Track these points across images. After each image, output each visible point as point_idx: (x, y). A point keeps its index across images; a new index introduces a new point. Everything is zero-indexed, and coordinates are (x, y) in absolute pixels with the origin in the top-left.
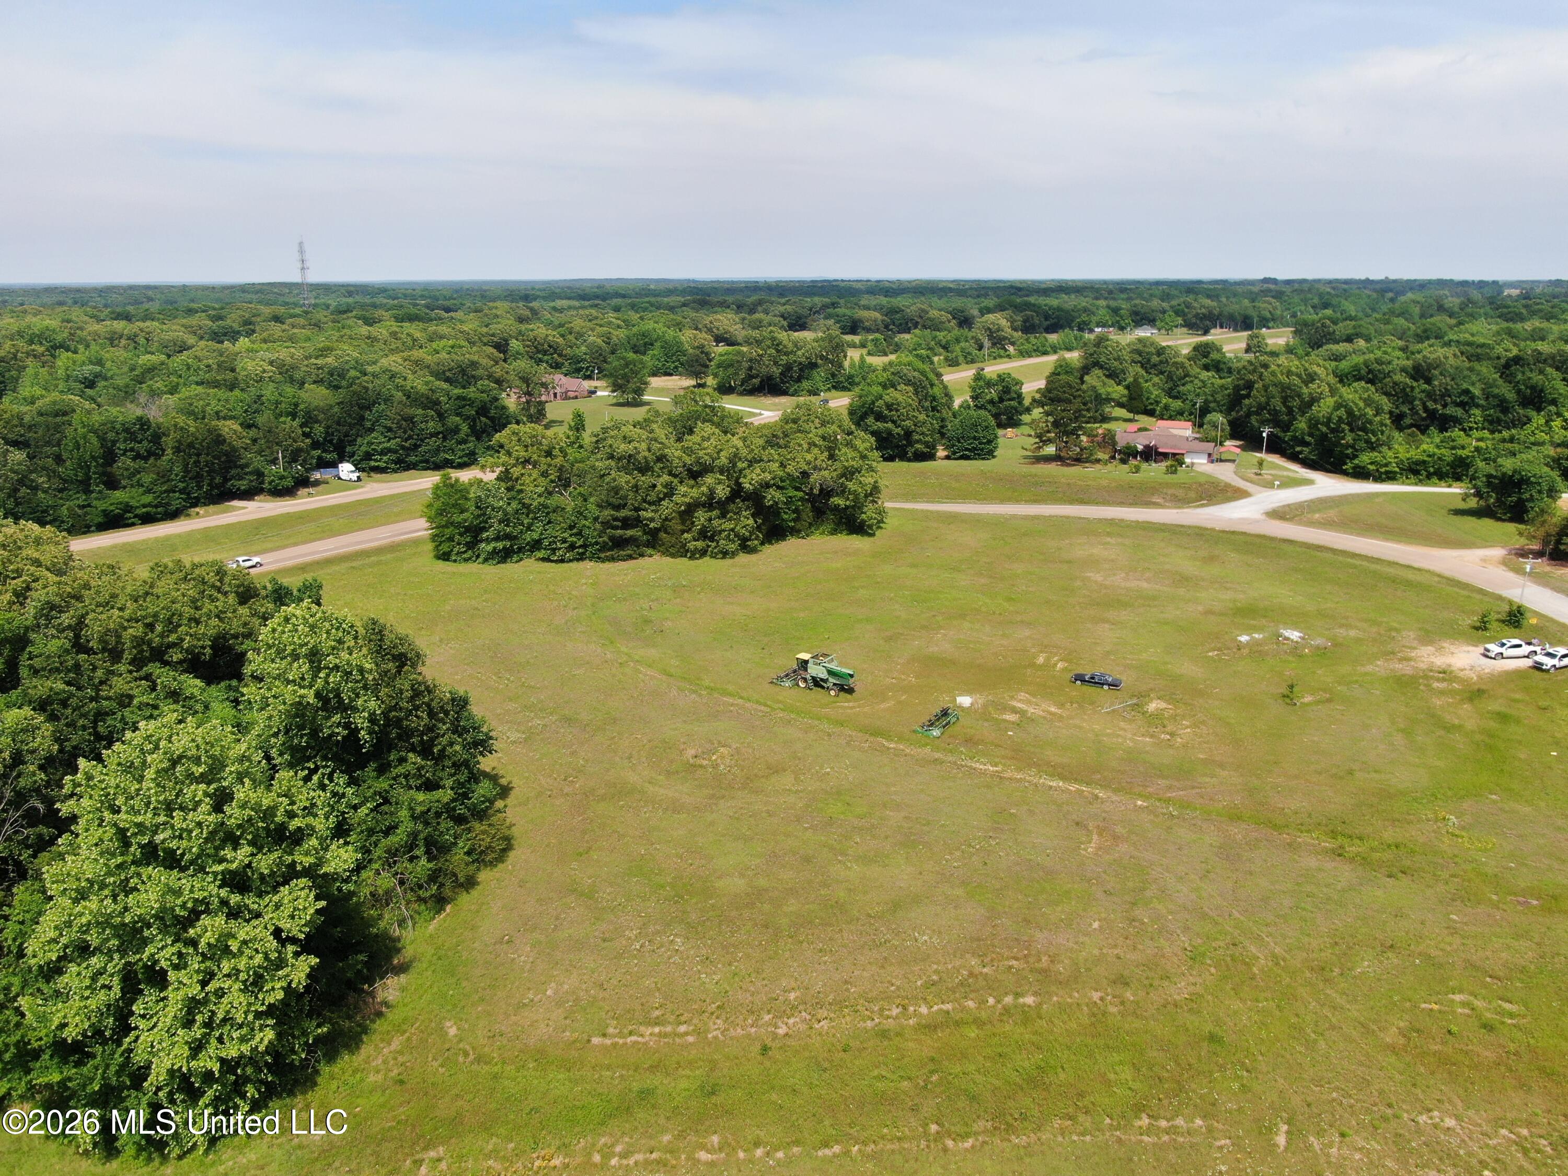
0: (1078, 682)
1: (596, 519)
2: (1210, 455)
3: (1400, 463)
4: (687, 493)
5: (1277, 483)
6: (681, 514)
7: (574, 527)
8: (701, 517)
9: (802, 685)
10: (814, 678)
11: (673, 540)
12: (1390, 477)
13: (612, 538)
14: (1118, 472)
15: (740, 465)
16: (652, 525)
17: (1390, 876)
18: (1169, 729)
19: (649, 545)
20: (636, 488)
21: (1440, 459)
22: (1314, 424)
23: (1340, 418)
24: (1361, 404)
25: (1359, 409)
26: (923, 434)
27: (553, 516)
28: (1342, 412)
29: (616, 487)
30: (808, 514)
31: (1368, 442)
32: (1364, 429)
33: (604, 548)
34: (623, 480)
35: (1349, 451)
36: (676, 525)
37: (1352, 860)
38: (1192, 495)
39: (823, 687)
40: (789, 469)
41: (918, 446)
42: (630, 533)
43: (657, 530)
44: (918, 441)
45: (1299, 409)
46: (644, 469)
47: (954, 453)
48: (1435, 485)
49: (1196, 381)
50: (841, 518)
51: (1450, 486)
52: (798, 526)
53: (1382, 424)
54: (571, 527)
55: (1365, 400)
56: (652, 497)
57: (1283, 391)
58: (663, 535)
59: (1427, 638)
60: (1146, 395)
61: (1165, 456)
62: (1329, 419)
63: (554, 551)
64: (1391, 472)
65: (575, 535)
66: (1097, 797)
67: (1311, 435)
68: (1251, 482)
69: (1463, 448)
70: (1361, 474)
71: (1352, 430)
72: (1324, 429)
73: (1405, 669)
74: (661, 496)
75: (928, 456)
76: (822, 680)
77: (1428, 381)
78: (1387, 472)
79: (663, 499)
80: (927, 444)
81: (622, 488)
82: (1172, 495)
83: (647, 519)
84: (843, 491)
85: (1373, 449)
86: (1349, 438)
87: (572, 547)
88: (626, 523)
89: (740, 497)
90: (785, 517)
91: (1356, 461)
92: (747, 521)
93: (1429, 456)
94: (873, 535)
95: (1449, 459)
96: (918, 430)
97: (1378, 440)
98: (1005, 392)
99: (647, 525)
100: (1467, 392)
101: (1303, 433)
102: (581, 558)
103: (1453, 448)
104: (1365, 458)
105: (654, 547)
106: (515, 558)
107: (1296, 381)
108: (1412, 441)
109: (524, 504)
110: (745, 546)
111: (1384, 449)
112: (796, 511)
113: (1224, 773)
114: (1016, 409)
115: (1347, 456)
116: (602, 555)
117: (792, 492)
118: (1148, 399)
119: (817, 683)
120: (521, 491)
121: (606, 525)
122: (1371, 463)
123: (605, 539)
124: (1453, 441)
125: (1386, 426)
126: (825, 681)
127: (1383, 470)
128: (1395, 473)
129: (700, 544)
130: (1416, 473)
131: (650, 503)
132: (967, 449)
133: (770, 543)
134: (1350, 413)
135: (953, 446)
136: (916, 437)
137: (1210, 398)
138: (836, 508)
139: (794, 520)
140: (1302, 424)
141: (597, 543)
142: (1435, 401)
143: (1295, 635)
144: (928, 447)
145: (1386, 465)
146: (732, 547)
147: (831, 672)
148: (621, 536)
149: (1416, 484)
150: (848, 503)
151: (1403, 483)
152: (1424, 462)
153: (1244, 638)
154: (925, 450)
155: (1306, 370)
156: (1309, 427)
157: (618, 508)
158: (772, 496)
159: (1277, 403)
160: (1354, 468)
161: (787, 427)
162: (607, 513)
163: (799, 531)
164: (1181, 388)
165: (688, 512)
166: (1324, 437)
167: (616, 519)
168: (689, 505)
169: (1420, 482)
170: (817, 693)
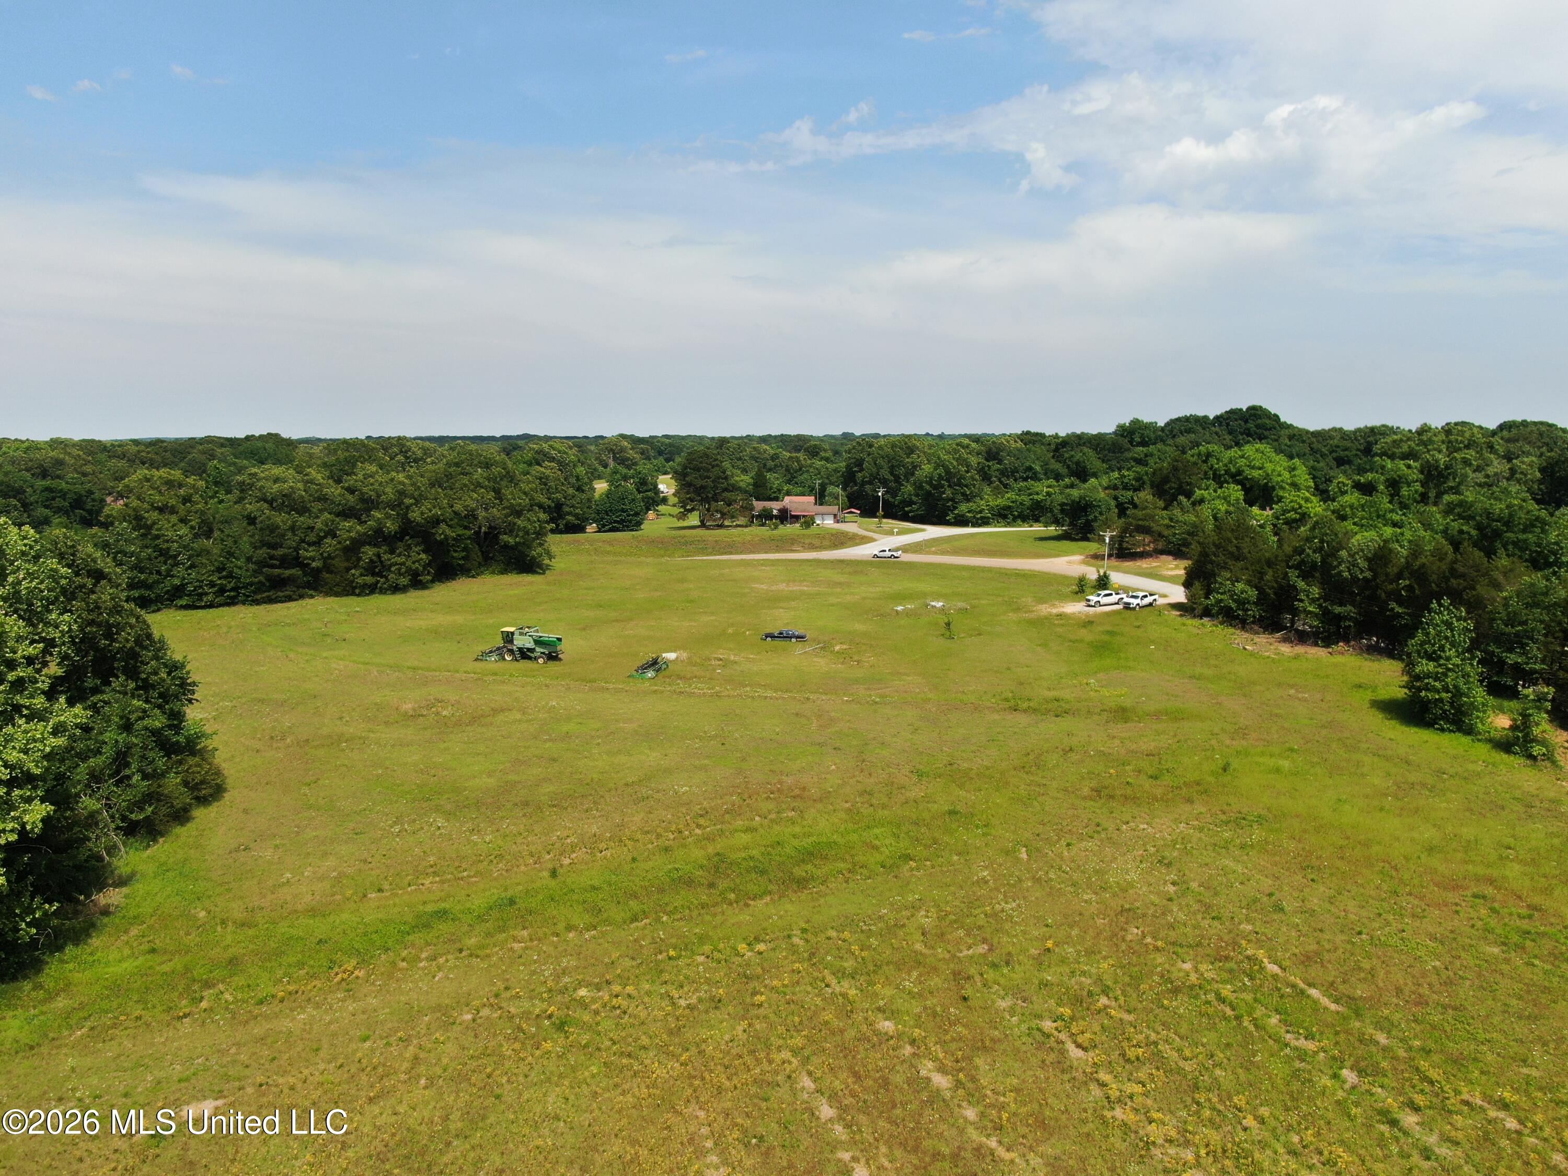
0: (769, 639)
1: (249, 559)
2: (835, 516)
3: (991, 509)
4: (349, 529)
5: (896, 530)
6: (346, 550)
7: (224, 569)
8: (369, 552)
9: (508, 658)
10: (520, 649)
11: (338, 579)
12: (984, 522)
13: (269, 578)
14: (758, 531)
15: (408, 501)
16: (314, 564)
17: (1057, 716)
18: (856, 658)
19: (309, 586)
20: (293, 529)
21: (1021, 504)
22: (919, 486)
23: (940, 475)
24: (955, 463)
25: (954, 467)
26: (573, 506)
27: (197, 560)
28: (941, 471)
29: (273, 525)
30: (477, 555)
31: (964, 494)
32: (960, 484)
33: (260, 588)
34: (281, 519)
35: (950, 504)
36: (338, 563)
37: (1025, 711)
38: (826, 543)
39: (530, 658)
40: (458, 507)
41: (569, 518)
42: (288, 572)
43: (318, 571)
44: (569, 514)
45: (905, 476)
46: (303, 510)
47: (604, 526)
48: (1020, 526)
49: (811, 470)
50: (510, 558)
51: (1031, 526)
52: (468, 565)
53: (974, 479)
54: (220, 570)
55: (957, 460)
56: (312, 537)
57: (889, 462)
58: (326, 575)
59: (1042, 601)
60: (769, 485)
61: (797, 518)
62: (931, 479)
63: (201, 595)
64: (985, 518)
65: (225, 577)
66: (808, 699)
67: (917, 495)
68: (874, 532)
69: (1038, 494)
70: (961, 522)
71: (949, 486)
72: (928, 487)
73: (1032, 616)
74: (322, 534)
75: (579, 529)
76: (529, 650)
77: (1000, 462)
78: (982, 518)
79: (325, 537)
80: (577, 516)
81: (278, 527)
82: (810, 544)
83: (310, 558)
84: (511, 529)
85: (968, 500)
86: (948, 493)
87: (222, 590)
88: (285, 562)
89: (408, 534)
90: (455, 555)
91: (956, 512)
92: (419, 557)
93: (1013, 502)
94: (544, 573)
95: (1028, 503)
96: (568, 502)
97: (971, 492)
98: (641, 484)
99: (308, 564)
100: (1030, 469)
101: (910, 495)
102: (232, 602)
103: (1030, 494)
104: (963, 508)
105: (315, 589)
106: (154, 607)
107: (901, 453)
108: (996, 492)
109: (161, 550)
110: (417, 583)
111: (978, 499)
112: (465, 549)
113: (910, 678)
114: (653, 499)
115: (948, 508)
116: (258, 597)
117: (461, 531)
118: (771, 489)
119: (525, 654)
120: (157, 537)
121: (262, 564)
122: (969, 512)
123: (261, 578)
124: (1029, 489)
125: (976, 480)
126: (531, 650)
127: (979, 516)
128: (988, 518)
129: (369, 579)
130: (1004, 517)
131: (309, 544)
132: (615, 522)
133: (440, 581)
134: (948, 472)
135: (602, 519)
136: (567, 509)
137: (827, 481)
138: (506, 546)
139: (463, 558)
140: (908, 488)
141: (251, 584)
142: (1008, 477)
143: (939, 604)
144: (578, 519)
145: (981, 512)
146: (404, 581)
147: (538, 642)
148: (279, 575)
149: (1005, 526)
150: (518, 540)
151: (995, 526)
152: (1009, 507)
153: (900, 608)
154: (576, 522)
155: (906, 443)
156: (914, 489)
157: (274, 546)
158: (443, 531)
159: (885, 473)
160: (955, 518)
161: (451, 470)
162: (263, 552)
163: (469, 570)
164: (799, 478)
165: (352, 550)
166: (929, 494)
167: (272, 557)
168: (353, 540)
169: (1008, 525)
170: (524, 664)
